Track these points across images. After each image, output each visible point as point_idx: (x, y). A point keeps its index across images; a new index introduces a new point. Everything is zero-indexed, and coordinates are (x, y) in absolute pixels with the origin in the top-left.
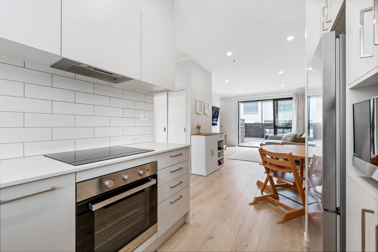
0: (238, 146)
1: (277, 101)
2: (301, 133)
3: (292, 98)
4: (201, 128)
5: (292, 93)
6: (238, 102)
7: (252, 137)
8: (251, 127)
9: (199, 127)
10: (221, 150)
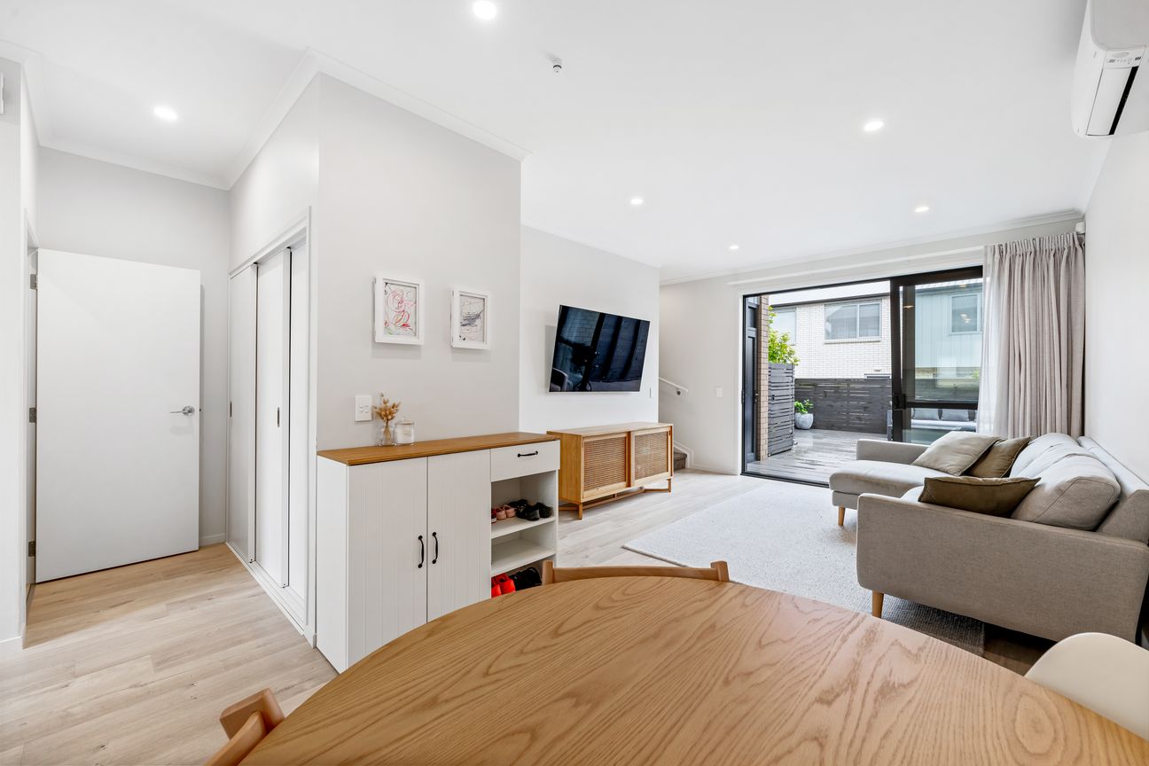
0: (744, 473)
1: (908, 288)
2: (1024, 434)
3: (981, 267)
4: (399, 417)
5: (982, 248)
6: (745, 297)
7: (840, 429)
8: (835, 392)
9: (385, 414)
10: (536, 519)
